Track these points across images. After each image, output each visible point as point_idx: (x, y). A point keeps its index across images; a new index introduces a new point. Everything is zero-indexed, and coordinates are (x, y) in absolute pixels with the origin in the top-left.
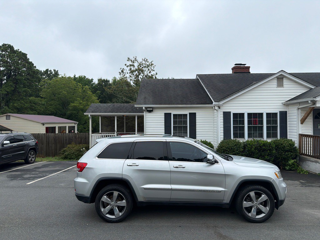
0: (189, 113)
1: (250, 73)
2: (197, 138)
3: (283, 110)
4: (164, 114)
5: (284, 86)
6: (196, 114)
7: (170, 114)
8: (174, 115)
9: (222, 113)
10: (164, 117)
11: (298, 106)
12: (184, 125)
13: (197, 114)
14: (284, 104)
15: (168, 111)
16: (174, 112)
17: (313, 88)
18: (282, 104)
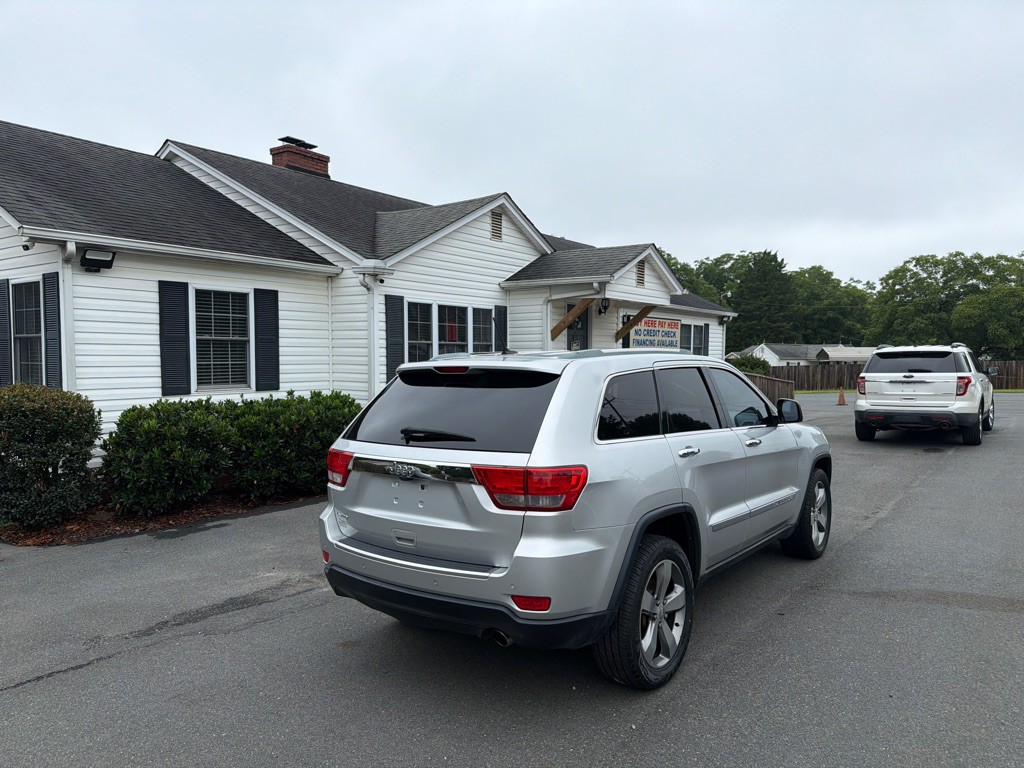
0: (255, 290)
1: (329, 177)
2: (281, 385)
3: (500, 303)
4: (156, 285)
5: (503, 237)
6: (280, 295)
7: (185, 286)
8: (199, 293)
9: (382, 300)
10: (155, 297)
11: (548, 295)
12: (237, 338)
13: (281, 297)
14: (503, 288)
15: (174, 276)
16: (198, 281)
17: (549, 252)
18: (497, 286)
